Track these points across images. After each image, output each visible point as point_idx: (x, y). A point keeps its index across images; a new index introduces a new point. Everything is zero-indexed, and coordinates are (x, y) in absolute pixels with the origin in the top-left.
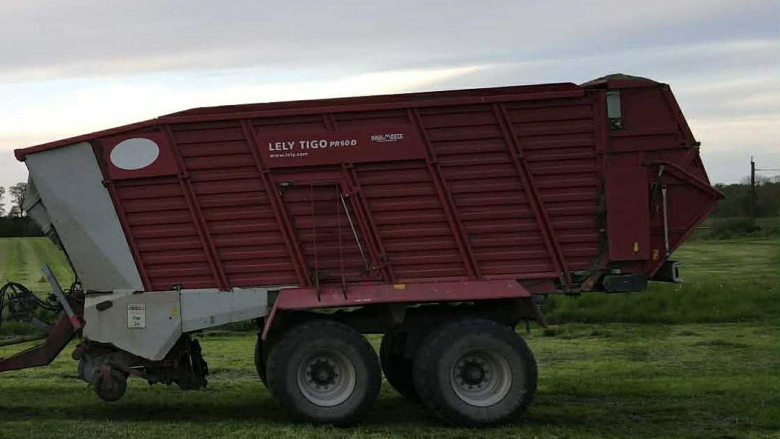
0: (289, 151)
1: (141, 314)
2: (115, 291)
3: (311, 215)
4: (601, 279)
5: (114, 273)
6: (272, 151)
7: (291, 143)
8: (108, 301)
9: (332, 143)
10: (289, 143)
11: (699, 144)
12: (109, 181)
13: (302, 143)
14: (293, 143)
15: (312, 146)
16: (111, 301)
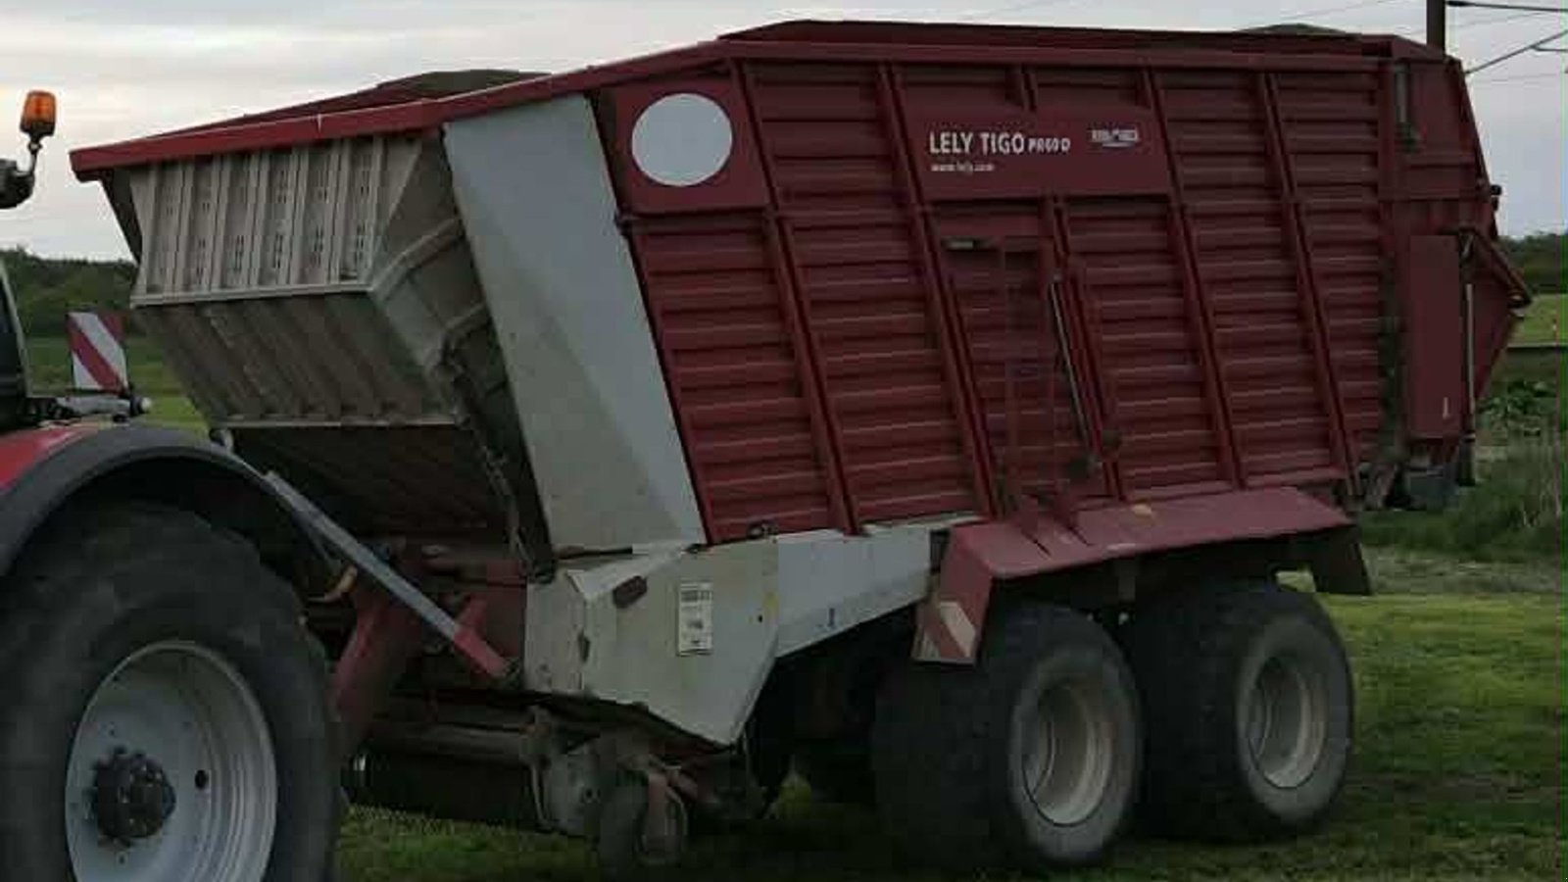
0: (962, 158)
1: (703, 610)
2: (635, 548)
3: (1001, 327)
4: (1399, 479)
5: (640, 492)
6: (935, 155)
7: (967, 135)
8: (638, 578)
9: (1032, 143)
10: (963, 135)
11: (1497, 190)
12: (632, 218)
13: (985, 136)
14: (971, 135)
15: (1001, 148)
16: (643, 577)
